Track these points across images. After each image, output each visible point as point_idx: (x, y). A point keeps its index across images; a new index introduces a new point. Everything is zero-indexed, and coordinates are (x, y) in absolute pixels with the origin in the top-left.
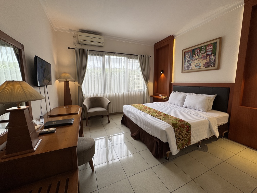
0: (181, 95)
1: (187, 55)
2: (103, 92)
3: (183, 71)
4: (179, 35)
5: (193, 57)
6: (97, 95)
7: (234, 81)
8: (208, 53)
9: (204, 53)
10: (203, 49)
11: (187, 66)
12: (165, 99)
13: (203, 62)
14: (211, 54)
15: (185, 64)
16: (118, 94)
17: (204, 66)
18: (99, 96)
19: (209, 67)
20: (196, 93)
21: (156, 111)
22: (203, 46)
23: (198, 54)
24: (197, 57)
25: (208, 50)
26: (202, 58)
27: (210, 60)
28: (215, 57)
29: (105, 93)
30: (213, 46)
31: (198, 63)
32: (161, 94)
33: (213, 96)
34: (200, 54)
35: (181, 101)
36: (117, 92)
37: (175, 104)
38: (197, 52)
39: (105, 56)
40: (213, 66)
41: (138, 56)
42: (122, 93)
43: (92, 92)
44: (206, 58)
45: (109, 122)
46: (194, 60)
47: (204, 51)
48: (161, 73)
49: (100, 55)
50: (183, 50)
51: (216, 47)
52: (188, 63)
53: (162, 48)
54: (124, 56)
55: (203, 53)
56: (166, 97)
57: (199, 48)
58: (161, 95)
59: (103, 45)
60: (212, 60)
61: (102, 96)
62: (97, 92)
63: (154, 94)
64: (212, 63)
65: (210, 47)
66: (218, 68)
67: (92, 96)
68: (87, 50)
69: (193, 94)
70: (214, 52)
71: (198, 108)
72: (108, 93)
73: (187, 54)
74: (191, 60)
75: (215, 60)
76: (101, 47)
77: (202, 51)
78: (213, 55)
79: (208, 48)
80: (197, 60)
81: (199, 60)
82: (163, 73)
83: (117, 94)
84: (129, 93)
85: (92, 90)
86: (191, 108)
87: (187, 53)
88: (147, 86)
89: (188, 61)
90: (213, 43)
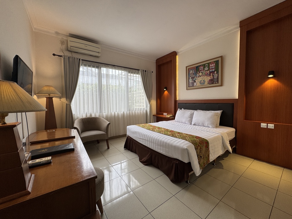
0: (188, 112)
1: (191, 72)
2: (98, 112)
3: (188, 88)
4: (181, 51)
5: (197, 74)
6: (91, 115)
7: (236, 96)
8: (211, 71)
9: (208, 70)
10: (206, 66)
11: (192, 83)
12: (171, 118)
13: (207, 79)
14: (214, 71)
15: (189, 81)
16: (118, 113)
17: (208, 83)
18: (93, 116)
19: (213, 84)
20: (203, 110)
21: (167, 130)
22: (206, 64)
23: (202, 71)
24: (201, 74)
25: (211, 68)
26: (206, 75)
27: (213, 77)
28: (218, 74)
29: (101, 113)
30: (215, 65)
31: (202, 80)
32: (165, 112)
33: (219, 112)
34: (204, 71)
35: (189, 119)
36: (116, 112)
37: (183, 122)
38: (200, 69)
39: (102, 68)
40: (216, 82)
41: (140, 70)
42: (122, 112)
43: (84, 112)
44: (210, 75)
45: (108, 148)
46: (198, 77)
47: (208, 68)
48: (165, 89)
49: (95, 66)
50: (186, 67)
51: (218, 65)
52: (193, 80)
53: (164, 64)
54: (124, 70)
55: (206, 70)
56: (171, 115)
57: (203, 65)
58: (165, 114)
59: (100, 55)
60: (216, 77)
61: (97, 116)
62: (90, 111)
63: (157, 113)
64: (216, 80)
65: (213, 65)
66: (221, 85)
67: (84, 116)
68: (80, 59)
69: (200, 110)
70: (217, 69)
71: (208, 125)
72: (105, 112)
74: (195, 77)
75: (218, 77)
76: (97, 57)
77: (205, 69)
78: (216, 72)
79: (211, 66)
80: (201, 77)
81: (203, 77)
82: (166, 90)
83: (116, 113)
84: (130, 112)
85: (84, 109)
86: (200, 125)
87: (191, 70)
88: (150, 104)
89: (193, 78)
90: (215, 61)
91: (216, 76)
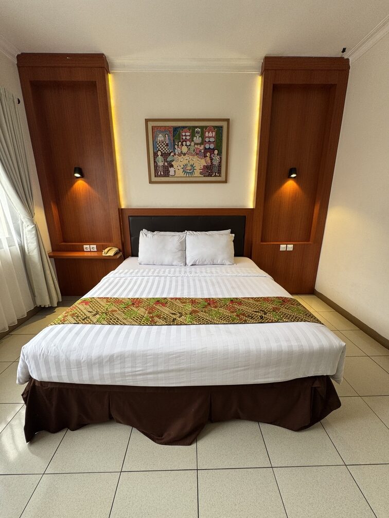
3: (154, 179)
4: (125, 66)
5: (176, 147)
8: (207, 146)
9: (201, 144)
10: (197, 132)
13: (200, 163)
15: (156, 160)
17: (201, 173)
22: (197, 127)
24: (185, 149)
25: (207, 140)
26: (197, 154)
28: (221, 158)
30: (216, 134)
31: (189, 165)
32: (89, 242)
35: (179, 254)
37: (165, 263)
38: (184, 138)
40: (217, 174)
47: (200, 139)
50: (147, 121)
51: (222, 137)
52: (165, 160)
53: (58, 85)
55: (197, 142)
56: (115, 249)
57: (189, 128)
58: (89, 247)
60: (216, 163)
63: (55, 247)
64: (216, 169)
65: (210, 134)
70: (219, 147)
73: (160, 135)
74: (172, 154)
75: (220, 162)
77: (195, 138)
79: (207, 134)
87: (161, 132)
90: (216, 127)
91: (216, 159)
